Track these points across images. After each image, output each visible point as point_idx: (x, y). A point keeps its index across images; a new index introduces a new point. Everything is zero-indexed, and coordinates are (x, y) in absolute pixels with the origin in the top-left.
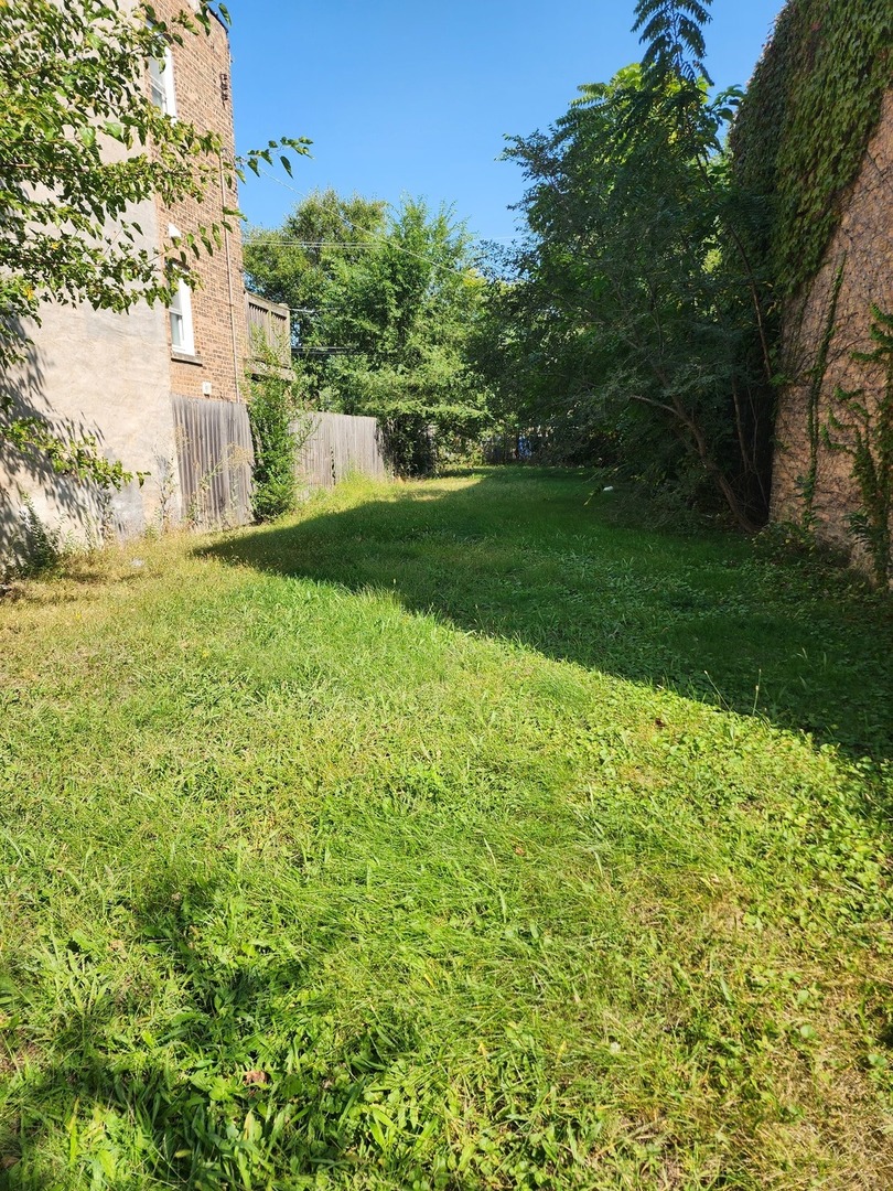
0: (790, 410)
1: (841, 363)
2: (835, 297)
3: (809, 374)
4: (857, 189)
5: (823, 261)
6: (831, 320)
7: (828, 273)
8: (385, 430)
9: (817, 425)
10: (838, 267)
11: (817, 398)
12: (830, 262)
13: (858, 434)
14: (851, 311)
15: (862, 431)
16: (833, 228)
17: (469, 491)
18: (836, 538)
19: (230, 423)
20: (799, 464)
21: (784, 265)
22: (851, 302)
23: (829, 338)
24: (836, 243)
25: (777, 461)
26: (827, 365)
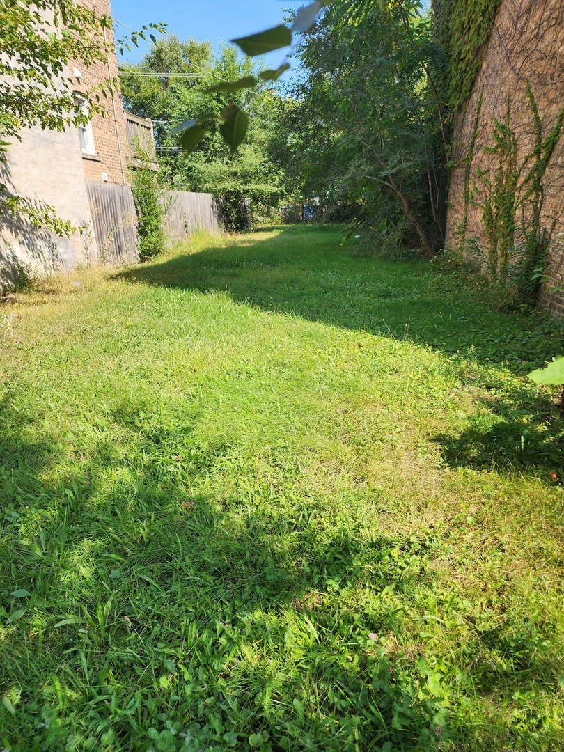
0: (455, 183)
1: (480, 154)
2: (478, 113)
3: (465, 160)
4: (489, 46)
5: (474, 90)
6: (476, 128)
7: (475, 97)
8: (218, 202)
9: (468, 191)
10: (480, 95)
11: (469, 175)
12: (476, 91)
13: (486, 196)
14: (485, 122)
15: (488, 194)
16: (478, 70)
17: (272, 240)
19: (122, 198)
20: (459, 215)
21: (453, 92)
22: (486, 118)
23: (475, 139)
24: (479, 79)
25: (449, 215)
26: (473, 155)
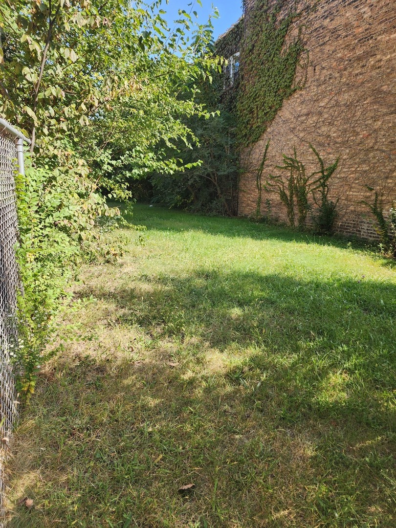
0: (246, 180)
1: (270, 168)
2: (266, 150)
3: (255, 170)
4: (273, 122)
5: (259, 139)
6: (265, 156)
7: (262, 143)
9: (261, 185)
10: (267, 142)
11: (260, 177)
12: (263, 140)
14: (274, 155)
15: (281, 187)
16: (265, 131)
18: (272, 215)
20: (253, 196)
22: (272, 152)
23: (265, 161)
24: (265, 135)
25: (241, 195)
26: (264, 168)
